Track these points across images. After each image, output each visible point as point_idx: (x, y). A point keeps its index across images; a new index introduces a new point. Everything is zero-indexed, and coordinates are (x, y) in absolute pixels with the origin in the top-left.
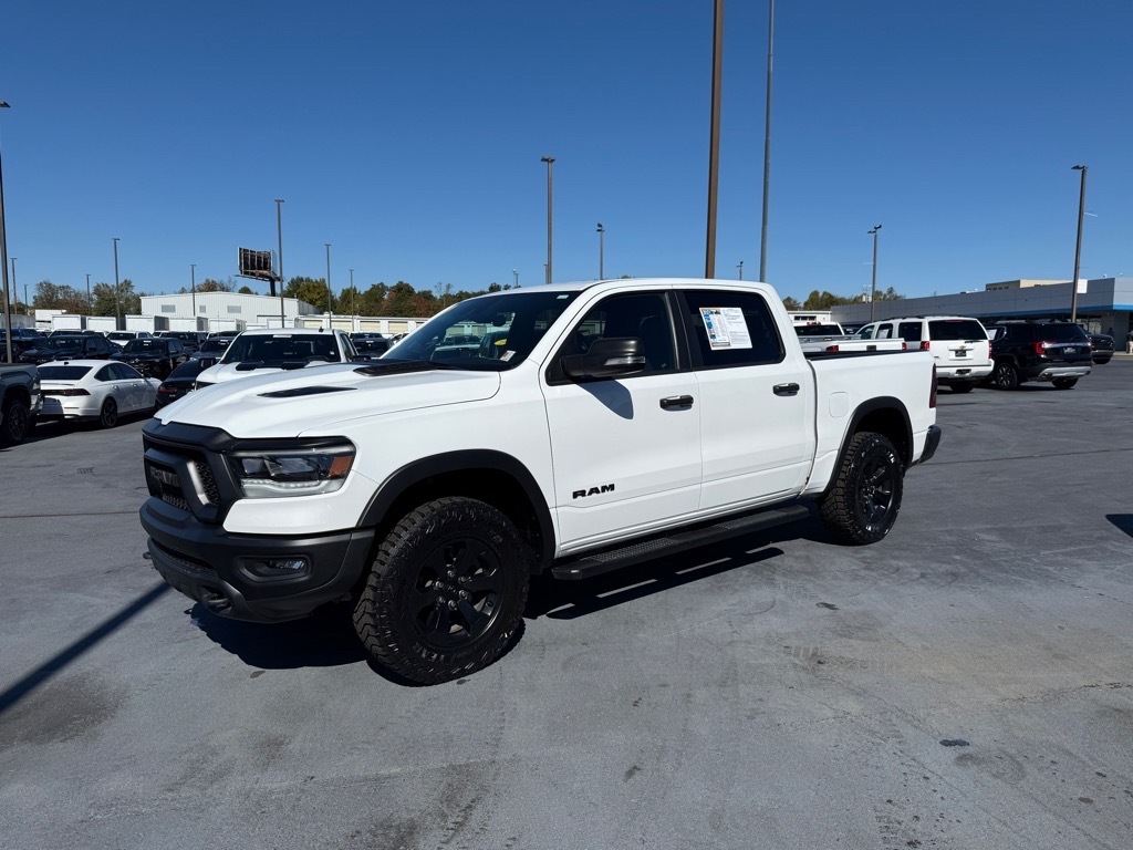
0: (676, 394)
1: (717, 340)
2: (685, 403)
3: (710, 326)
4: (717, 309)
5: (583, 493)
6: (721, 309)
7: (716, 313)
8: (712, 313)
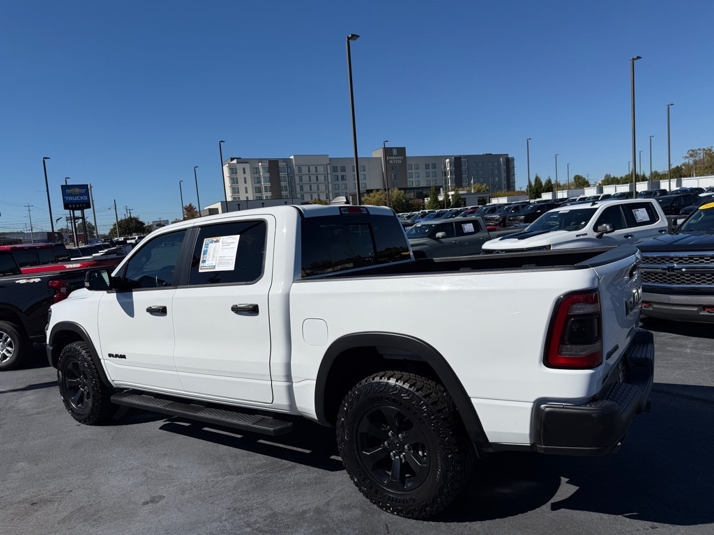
1: (206, 264)
2: (162, 311)
3: (205, 253)
4: (218, 238)
5: (113, 356)
7: (216, 241)
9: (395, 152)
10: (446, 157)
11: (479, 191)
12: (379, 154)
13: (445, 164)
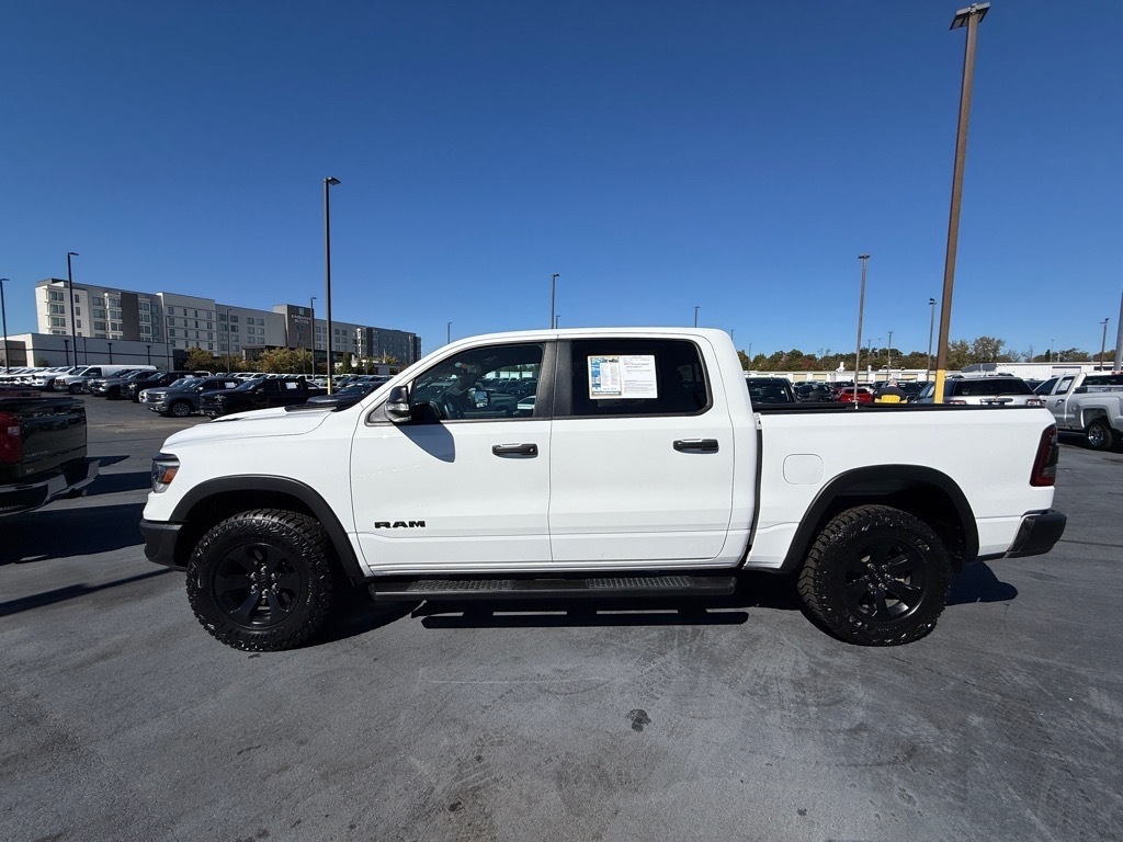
0: (519, 442)
1: (602, 388)
2: (529, 451)
3: (596, 374)
4: (615, 357)
5: (387, 525)
6: (621, 358)
7: (612, 361)
8: (606, 361)
9: (301, 312)
10: (358, 326)
11: (389, 363)
12: (283, 311)
13: (356, 332)
